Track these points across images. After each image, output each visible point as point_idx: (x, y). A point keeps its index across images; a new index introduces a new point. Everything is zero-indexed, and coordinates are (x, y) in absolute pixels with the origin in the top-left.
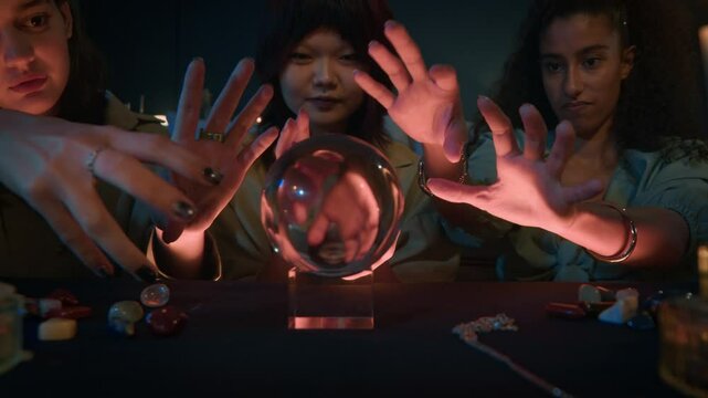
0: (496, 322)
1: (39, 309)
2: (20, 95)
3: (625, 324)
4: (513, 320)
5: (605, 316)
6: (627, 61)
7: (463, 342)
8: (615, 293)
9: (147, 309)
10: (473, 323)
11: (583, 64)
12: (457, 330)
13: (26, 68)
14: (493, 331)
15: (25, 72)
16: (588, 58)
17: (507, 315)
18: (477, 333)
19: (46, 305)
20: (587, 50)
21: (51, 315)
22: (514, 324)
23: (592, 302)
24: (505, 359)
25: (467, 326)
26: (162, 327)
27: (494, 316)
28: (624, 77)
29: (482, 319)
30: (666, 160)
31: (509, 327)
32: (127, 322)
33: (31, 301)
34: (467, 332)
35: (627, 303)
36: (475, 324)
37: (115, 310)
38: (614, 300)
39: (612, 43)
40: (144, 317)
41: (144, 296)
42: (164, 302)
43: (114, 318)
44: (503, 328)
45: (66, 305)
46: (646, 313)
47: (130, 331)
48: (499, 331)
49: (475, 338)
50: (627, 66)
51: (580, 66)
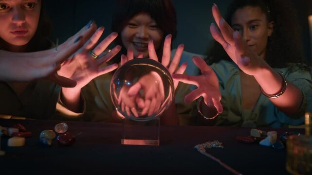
0: (214, 144)
1: (8, 133)
2: (14, 36)
3: (271, 147)
4: (221, 143)
5: (262, 142)
6: (270, 28)
7: (199, 152)
8: (267, 133)
9: (57, 134)
10: (204, 144)
11: (250, 28)
12: (197, 147)
13: (21, 25)
14: (212, 148)
15: (20, 27)
16: (252, 26)
17: (219, 141)
18: (205, 148)
19: (12, 131)
20: (251, 22)
21: (14, 135)
22: (222, 145)
23: (257, 136)
24: (218, 161)
25: (201, 145)
26: (64, 142)
27: (213, 141)
28: (269, 35)
29: (208, 143)
30: (290, 71)
31: (219, 146)
32: (48, 139)
33: (4, 128)
34: (201, 148)
35: (272, 137)
36: (205, 145)
37: (43, 134)
38: (266, 136)
39: (263, 19)
40: (56, 137)
41: (56, 128)
42: (65, 131)
43: (42, 137)
44: (217, 147)
45: (20, 131)
46: (280, 142)
47: (49, 143)
48: (215, 148)
49: (205, 151)
50: (270, 30)
51: (248, 29)
